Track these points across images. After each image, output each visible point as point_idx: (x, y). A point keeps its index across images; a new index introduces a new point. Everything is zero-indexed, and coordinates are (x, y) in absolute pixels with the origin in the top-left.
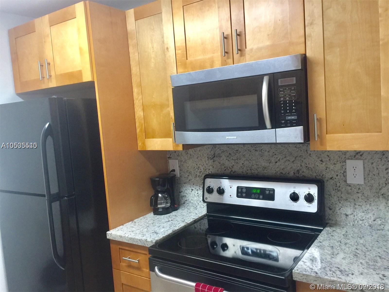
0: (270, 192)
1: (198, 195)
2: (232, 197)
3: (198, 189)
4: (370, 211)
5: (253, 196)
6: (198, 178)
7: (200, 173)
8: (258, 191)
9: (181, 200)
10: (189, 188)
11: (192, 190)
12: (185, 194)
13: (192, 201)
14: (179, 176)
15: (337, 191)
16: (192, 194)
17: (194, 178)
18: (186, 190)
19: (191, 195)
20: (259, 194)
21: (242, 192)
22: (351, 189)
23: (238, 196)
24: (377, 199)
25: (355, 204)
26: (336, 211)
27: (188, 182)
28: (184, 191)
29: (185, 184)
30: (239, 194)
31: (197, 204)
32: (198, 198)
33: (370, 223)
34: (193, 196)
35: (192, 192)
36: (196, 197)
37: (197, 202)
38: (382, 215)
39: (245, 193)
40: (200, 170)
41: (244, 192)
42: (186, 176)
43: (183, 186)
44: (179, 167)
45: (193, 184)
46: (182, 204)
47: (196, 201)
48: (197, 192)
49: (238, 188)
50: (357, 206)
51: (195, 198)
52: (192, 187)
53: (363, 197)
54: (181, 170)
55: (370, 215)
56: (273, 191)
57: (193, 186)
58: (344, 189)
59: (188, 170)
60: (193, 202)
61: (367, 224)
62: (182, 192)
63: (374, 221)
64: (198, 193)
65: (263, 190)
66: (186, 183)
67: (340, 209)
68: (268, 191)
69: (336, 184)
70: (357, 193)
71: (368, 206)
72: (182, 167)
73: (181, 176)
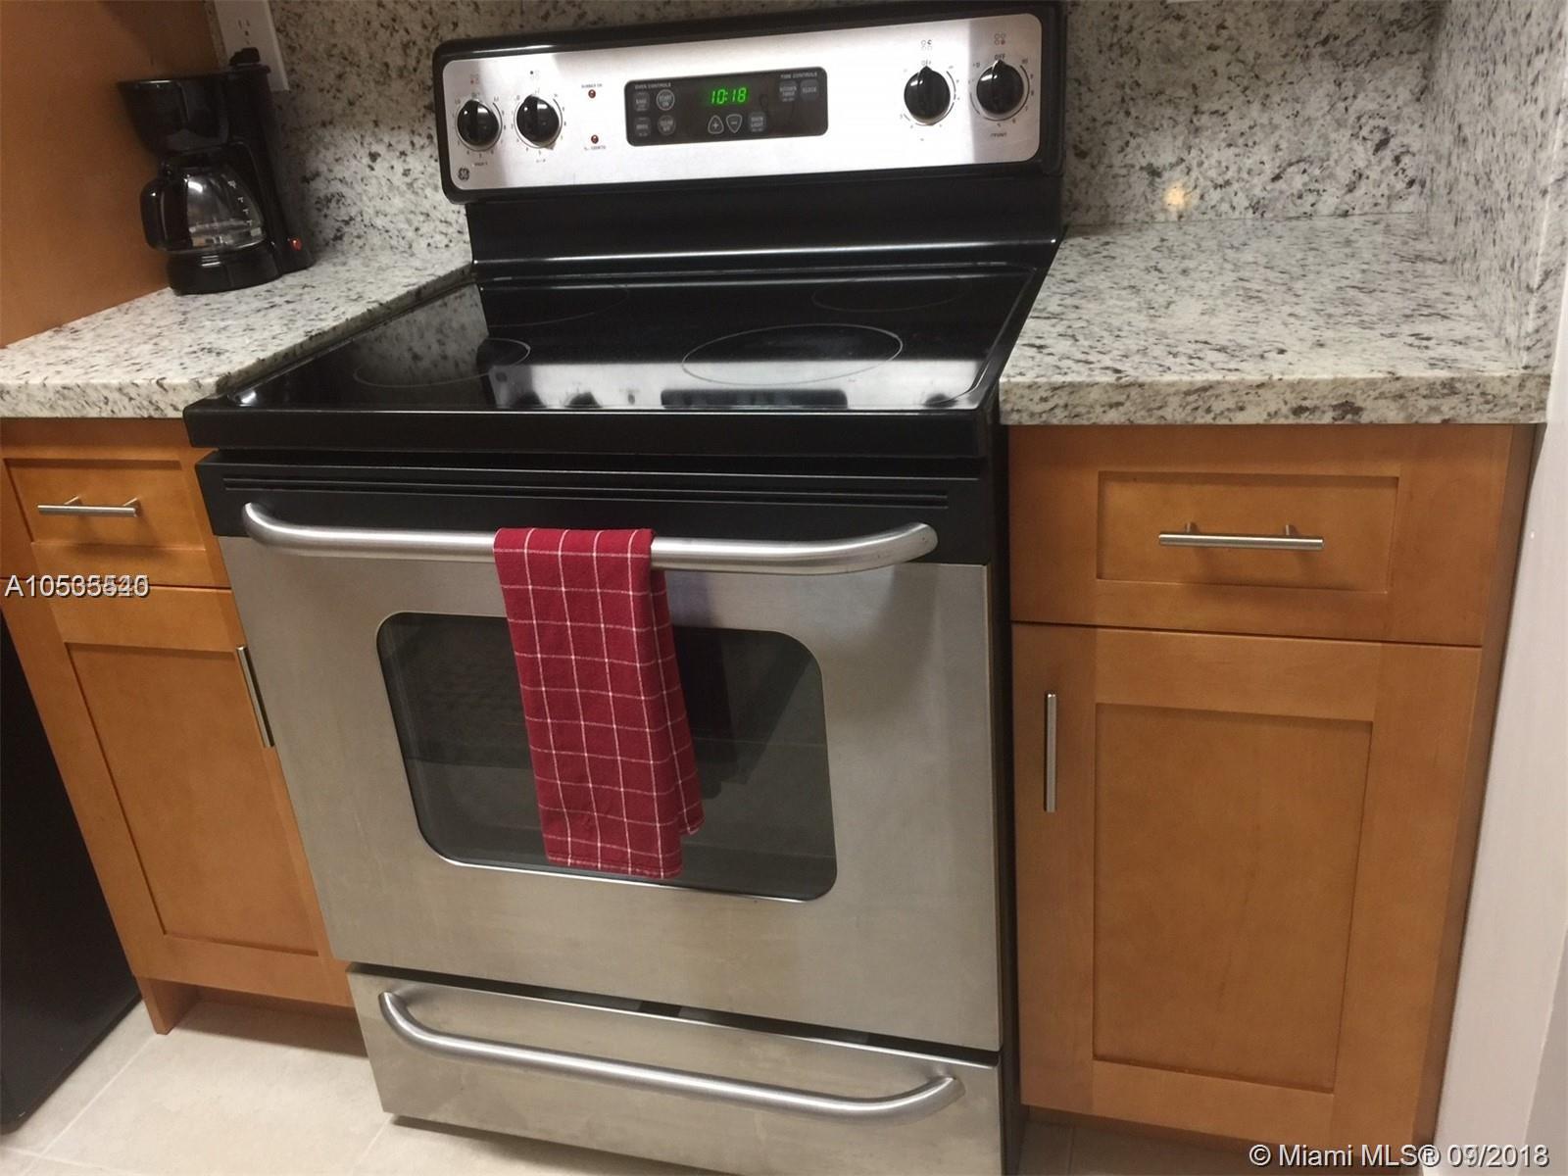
0: (804, 90)
1: (408, 180)
2: (604, 147)
3: (406, 146)
4: (1259, 135)
5: (715, 124)
6: (397, 86)
7: (406, 54)
8: (741, 95)
9: (317, 224)
10: (356, 147)
11: (374, 157)
12: (337, 187)
13: (379, 222)
14: (287, 87)
15: (1116, 51)
16: (376, 177)
17: (372, 84)
18: (337, 160)
19: (372, 190)
20: (745, 110)
21: (654, 113)
22: (1183, 36)
23: (635, 138)
24: (1299, 70)
25: (1196, 112)
26: (1106, 161)
27: (344, 115)
28: (330, 171)
29: (330, 127)
30: (639, 127)
31: (410, 234)
32: (413, 197)
33: (1258, 192)
34: (385, 189)
35: (372, 169)
36: (402, 194)
37: (409, 222)
38: (1312, 146)
39: (673, 112)
40: (401, 36)
41: (665, 112)
42: (330, 78)
43: (320, 139)
44: (278, 30)
45: (376, 123)
46: (327, 244)
47: (401, 217)
48: (399, 168)
49: (631, 89)
50: (1205, 120)
51: (397, 202)
52: (368, 139)
53: (1235, 69)
54: (292, 49)
55: (1262, 152)
56: (815, 81)
57: (374, 134)
58: (1150, 36)
59: (333, 41)
60: (390, 227)
61: (1242, 201)
62: (317, 174)
63: (1276, 178)
64: (406, 173)
65: (765, 83)
66: (331, 123)
67: (1127, 144)
68: (791, 89)
69: (1116, 18)
70: (1212, 48)
71: (1256, 107)
72: (299, 32)
73: (296, 86)
